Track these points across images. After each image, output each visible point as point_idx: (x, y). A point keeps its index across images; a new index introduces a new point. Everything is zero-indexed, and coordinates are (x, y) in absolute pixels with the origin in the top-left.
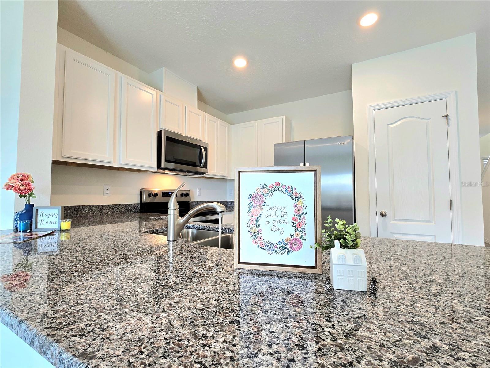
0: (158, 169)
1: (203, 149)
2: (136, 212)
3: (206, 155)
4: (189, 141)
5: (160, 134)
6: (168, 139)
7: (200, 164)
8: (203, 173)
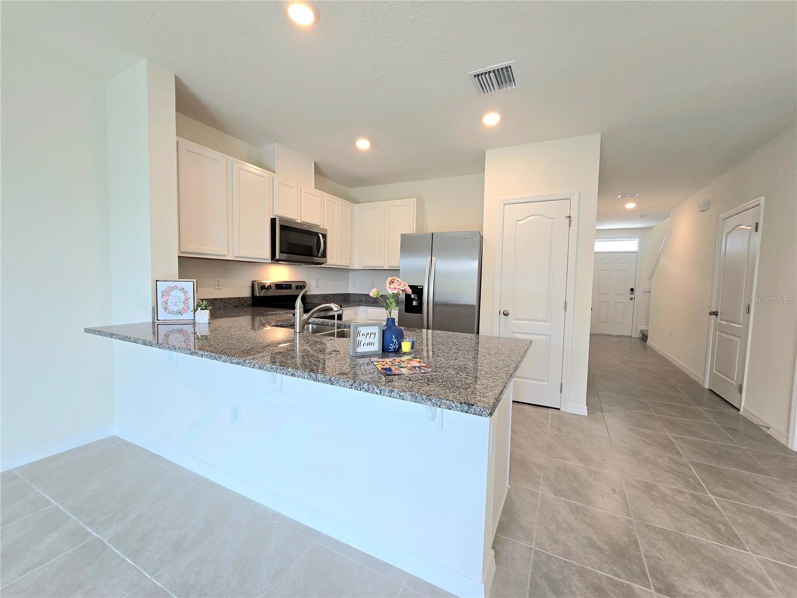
0: (272, 260)
1: (320, 236)
2: (248, 306)
3: (325, 243)
4: (305, 228)
5: (273, 221)
6: (283, 227)
7: (318, 253)
8: (321, 264)
